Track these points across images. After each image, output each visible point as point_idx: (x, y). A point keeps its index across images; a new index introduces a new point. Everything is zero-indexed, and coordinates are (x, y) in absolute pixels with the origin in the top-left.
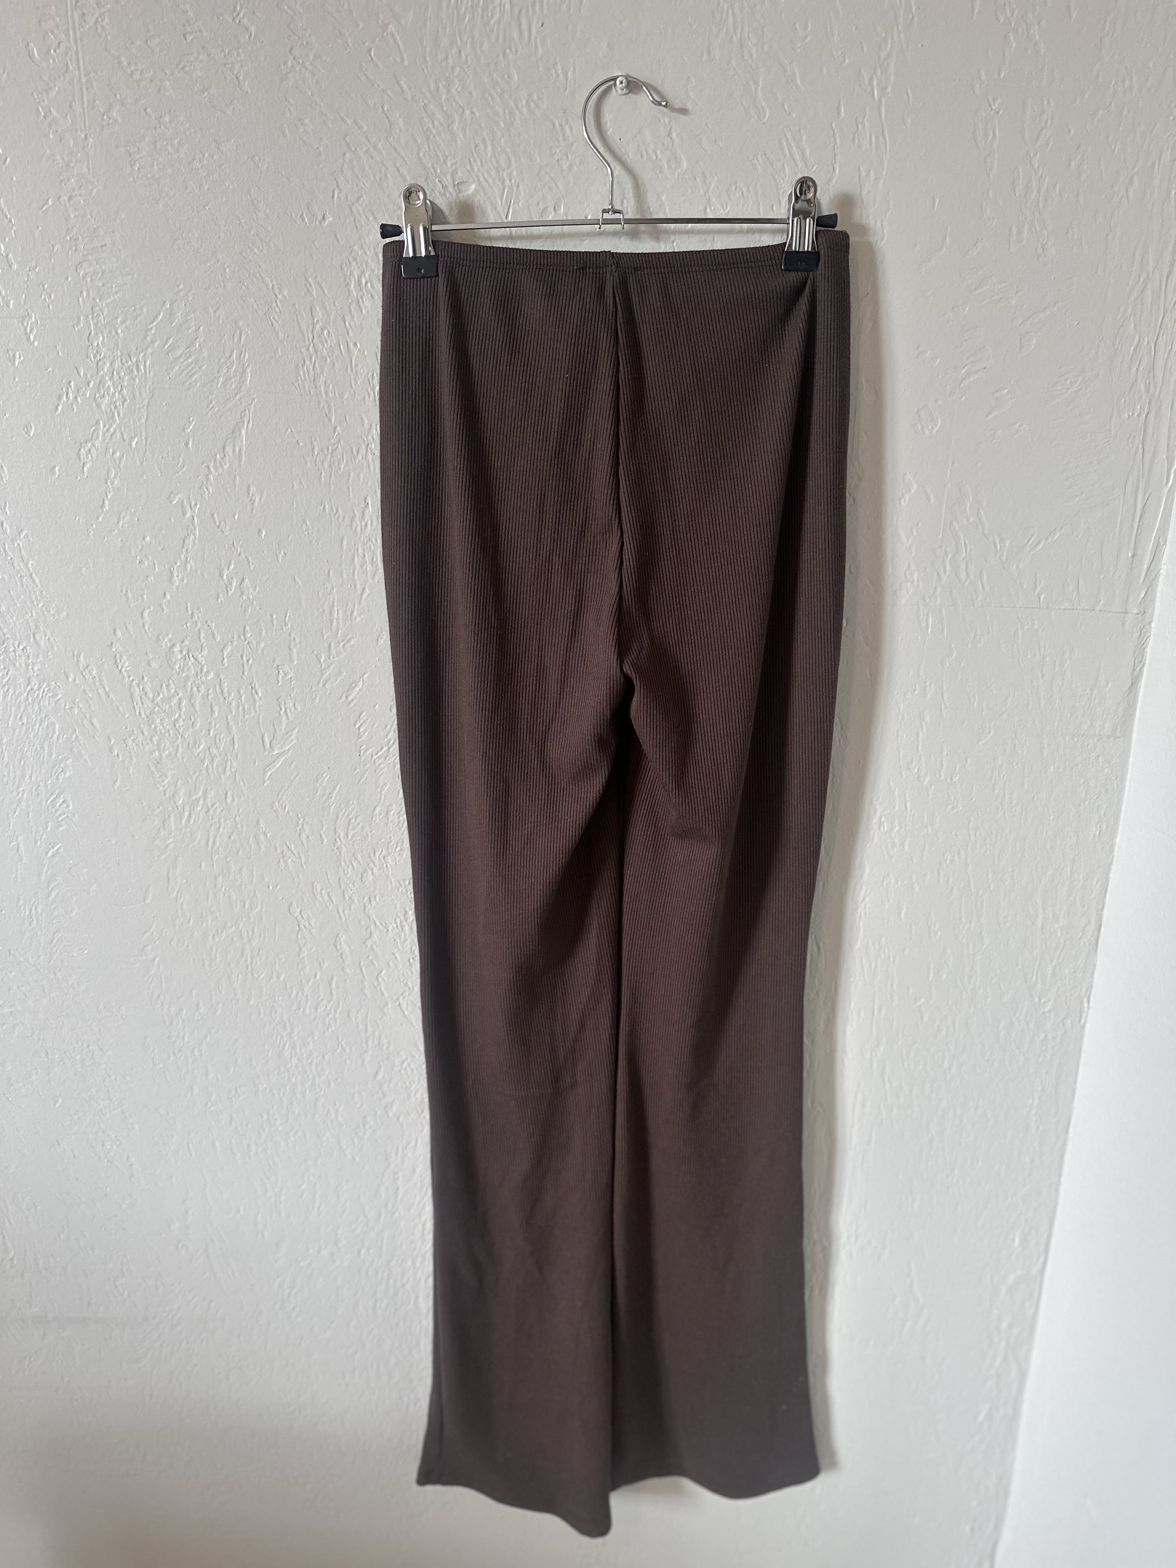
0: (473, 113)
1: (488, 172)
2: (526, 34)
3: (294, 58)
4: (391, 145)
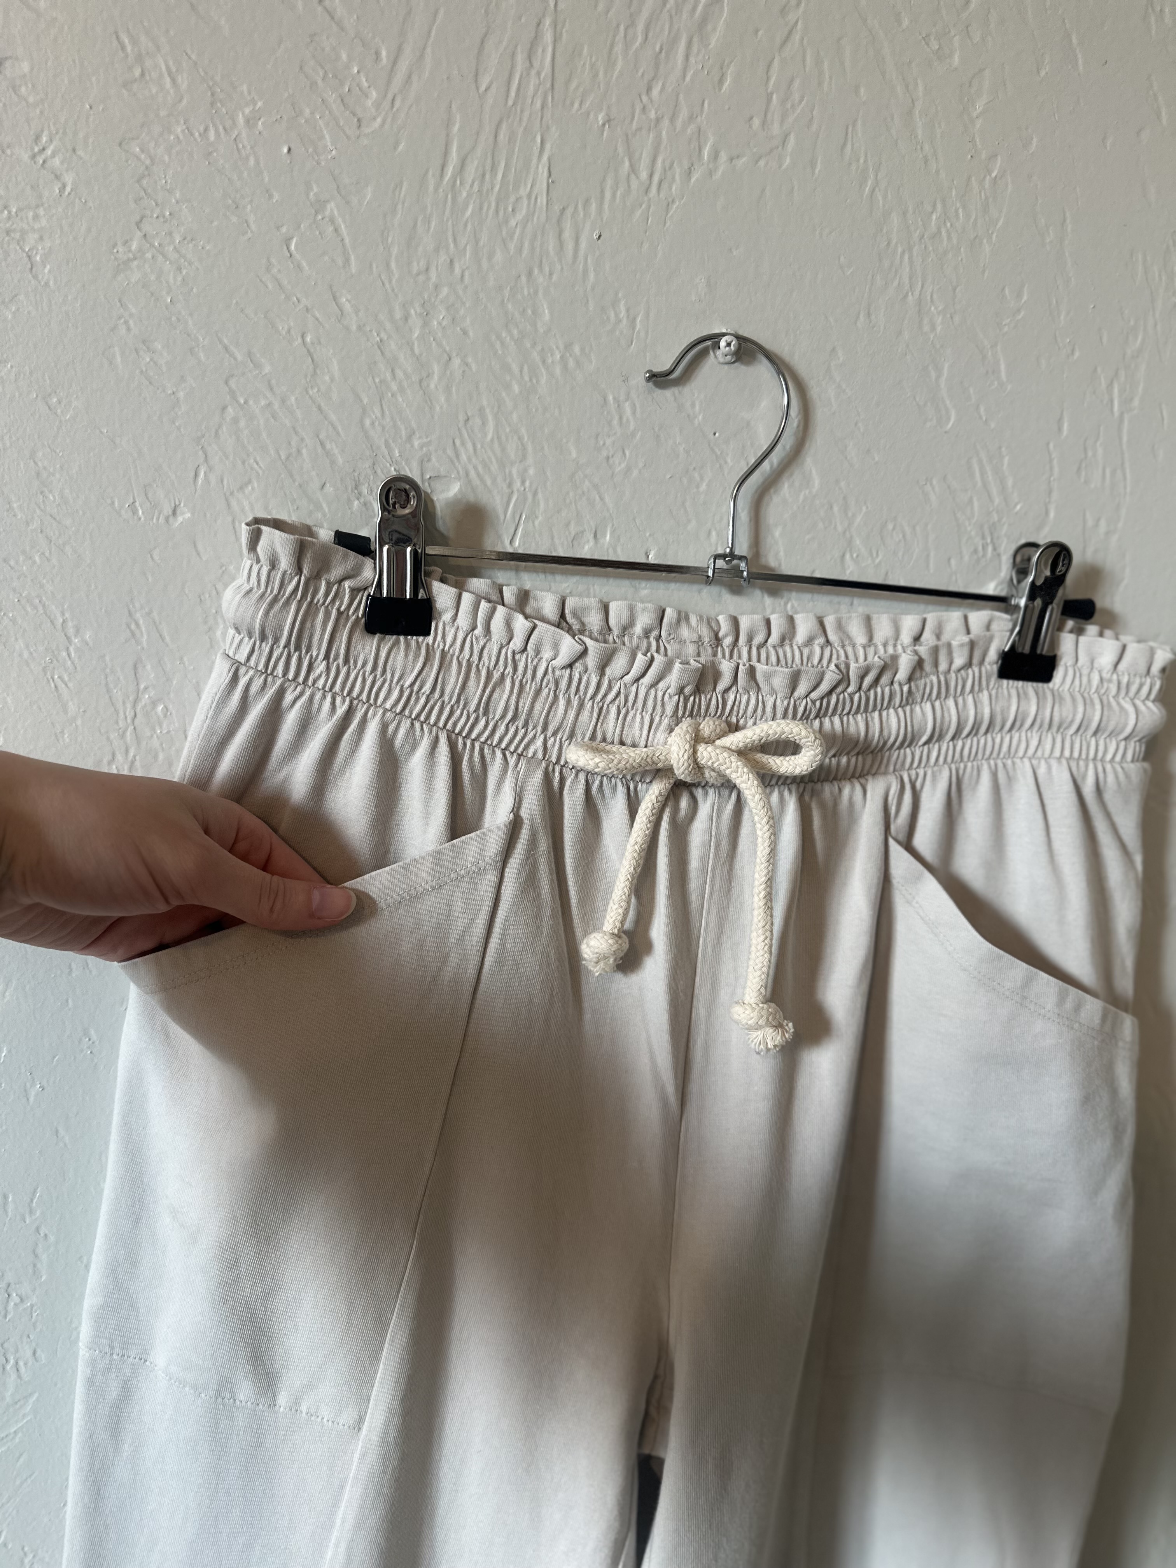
1: (486, 466)
2: (570, 246)
3: (145, 235)
4: (314, 402)
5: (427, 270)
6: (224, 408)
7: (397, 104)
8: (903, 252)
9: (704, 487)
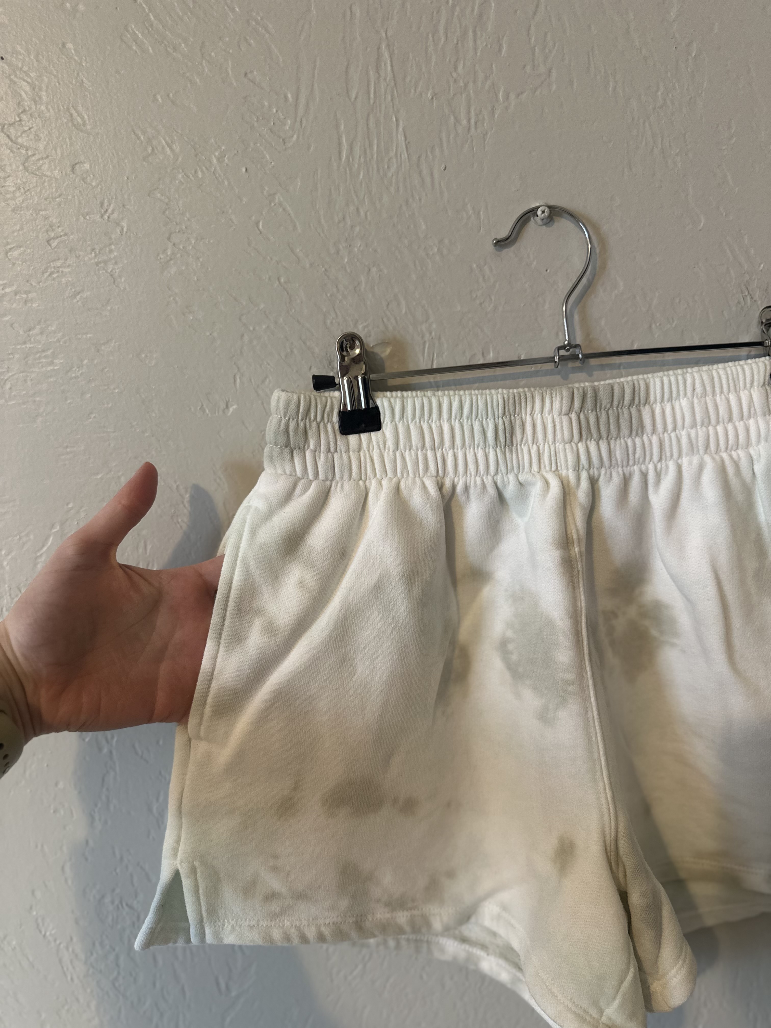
0: (381, 271)
2: (428, 180)
4: (294, 318)
5: (344, 218)
7: (304, 123)
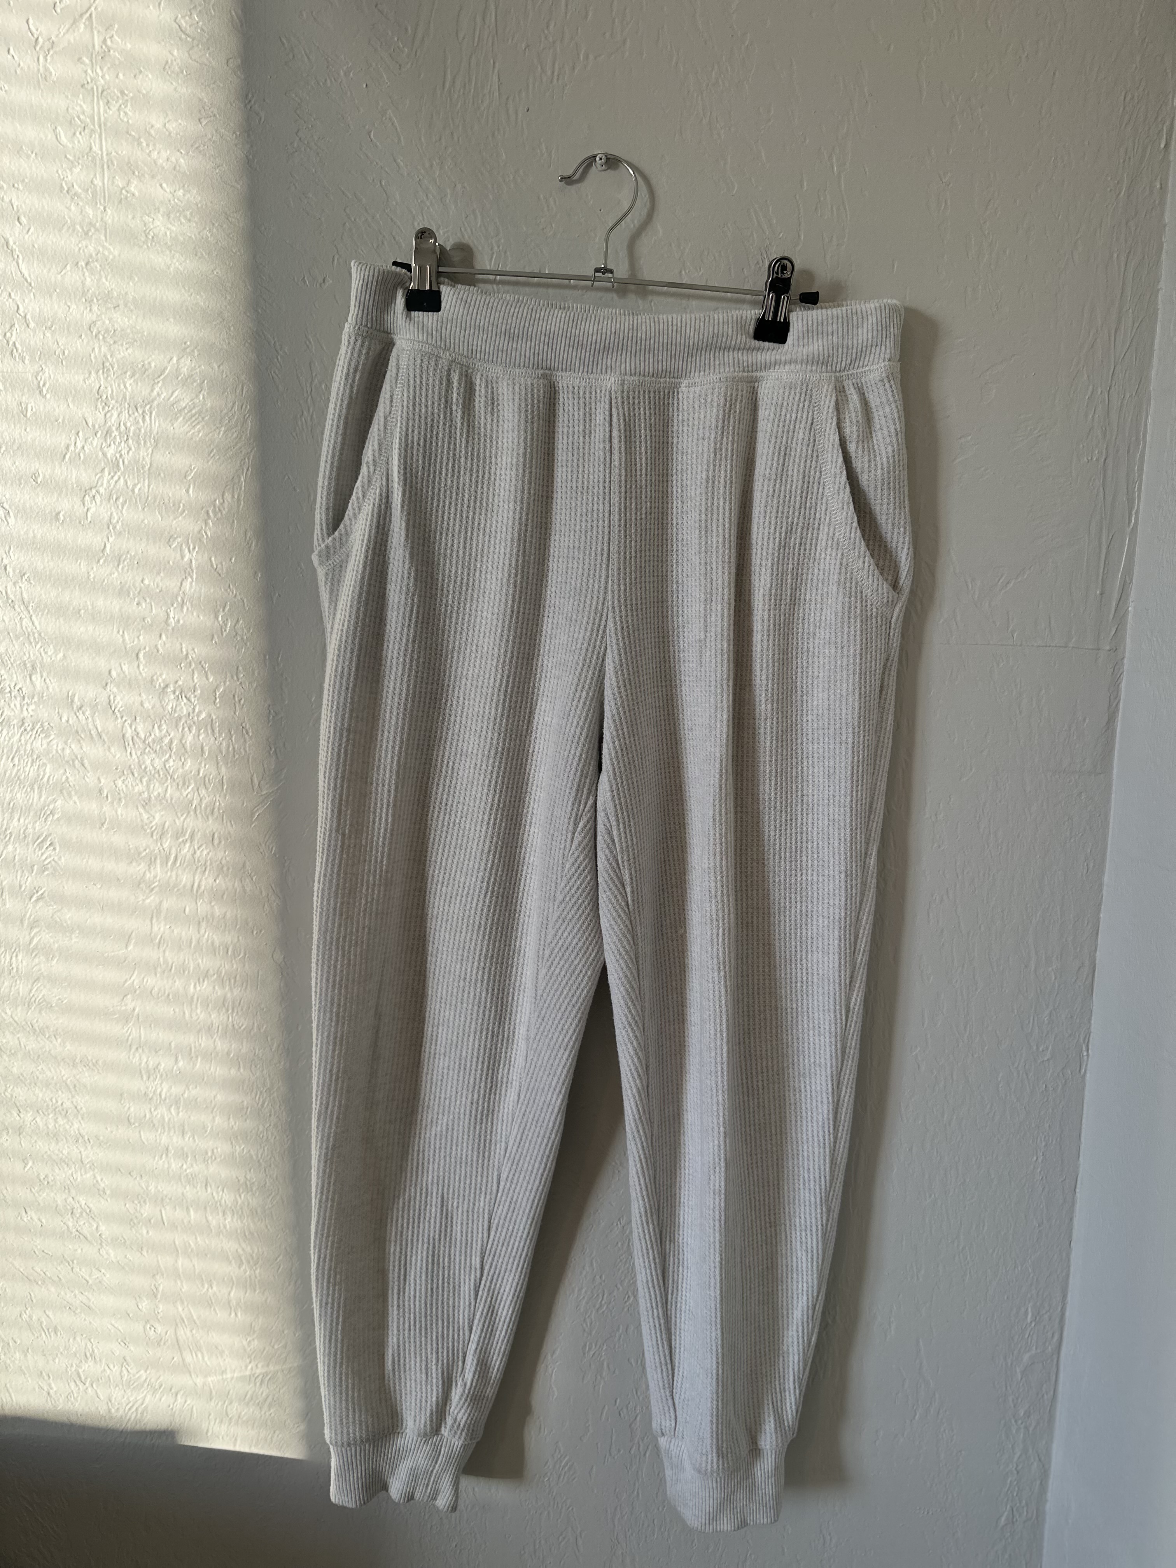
0: (465, 188)
2: (513, 117)
3: (300, 139)
5: (440, 139)
6: (344, 224)
7: (418, 54)
8: (697, 96)
9: (597, 240)
